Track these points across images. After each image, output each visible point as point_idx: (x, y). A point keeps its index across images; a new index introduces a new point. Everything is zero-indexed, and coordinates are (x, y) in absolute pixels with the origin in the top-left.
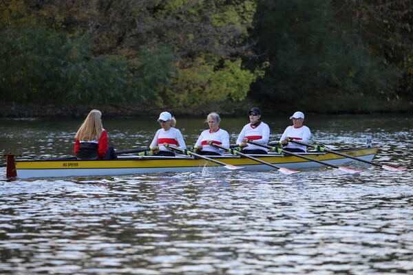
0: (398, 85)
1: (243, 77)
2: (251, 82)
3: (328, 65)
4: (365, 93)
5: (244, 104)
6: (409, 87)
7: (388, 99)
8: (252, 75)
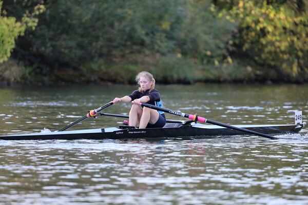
0: (231, 42)
1: (5, 27)
2: (16, 35)
3: (130, 12)
4: (184, 54)
5: (6, 69)
6: (246, 46)
7: (217, 63)
8: (19, 24)
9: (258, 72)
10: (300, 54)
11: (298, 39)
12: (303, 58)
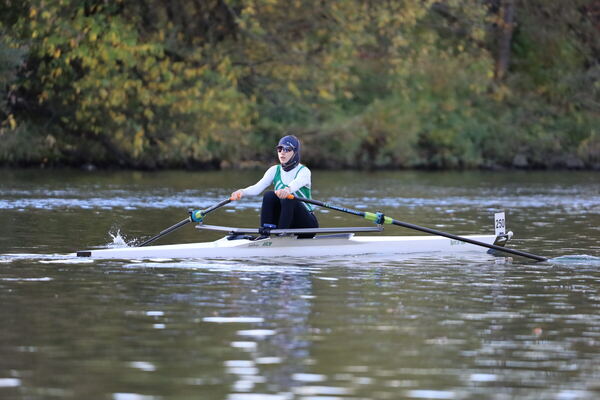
9: (69, 147)
10: (149, 114)
11: (145, 84)
12: (155, 122)
